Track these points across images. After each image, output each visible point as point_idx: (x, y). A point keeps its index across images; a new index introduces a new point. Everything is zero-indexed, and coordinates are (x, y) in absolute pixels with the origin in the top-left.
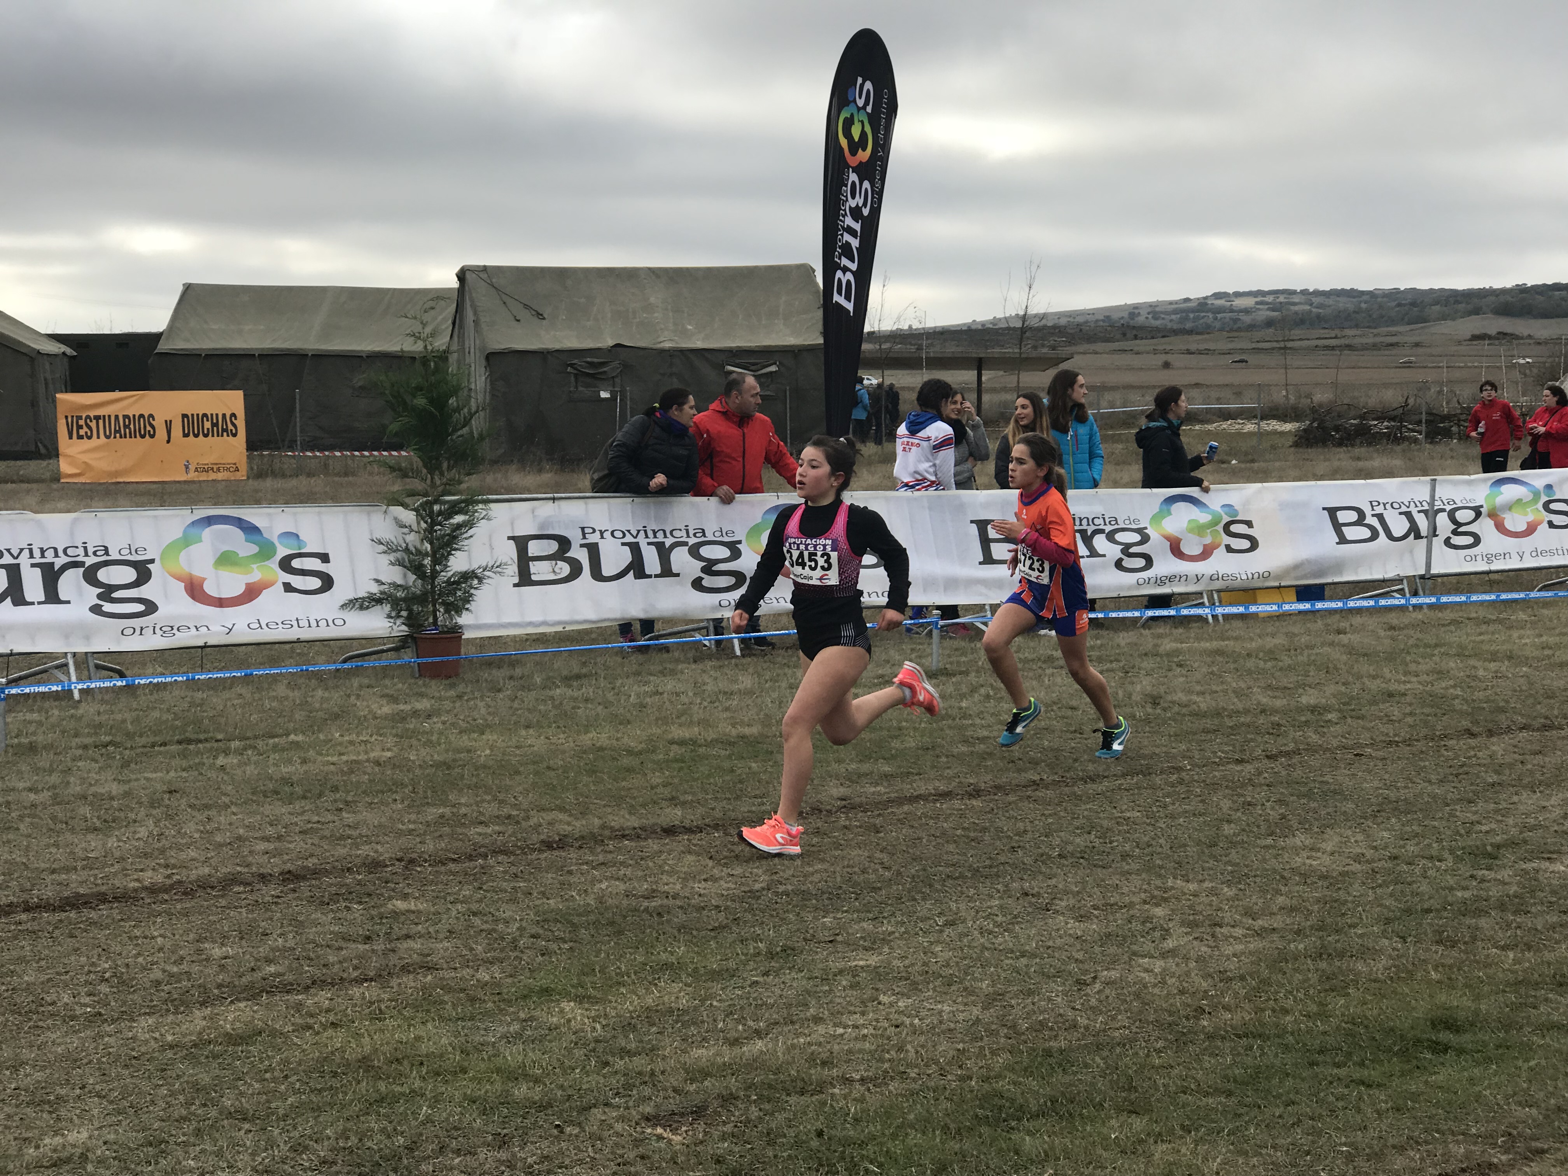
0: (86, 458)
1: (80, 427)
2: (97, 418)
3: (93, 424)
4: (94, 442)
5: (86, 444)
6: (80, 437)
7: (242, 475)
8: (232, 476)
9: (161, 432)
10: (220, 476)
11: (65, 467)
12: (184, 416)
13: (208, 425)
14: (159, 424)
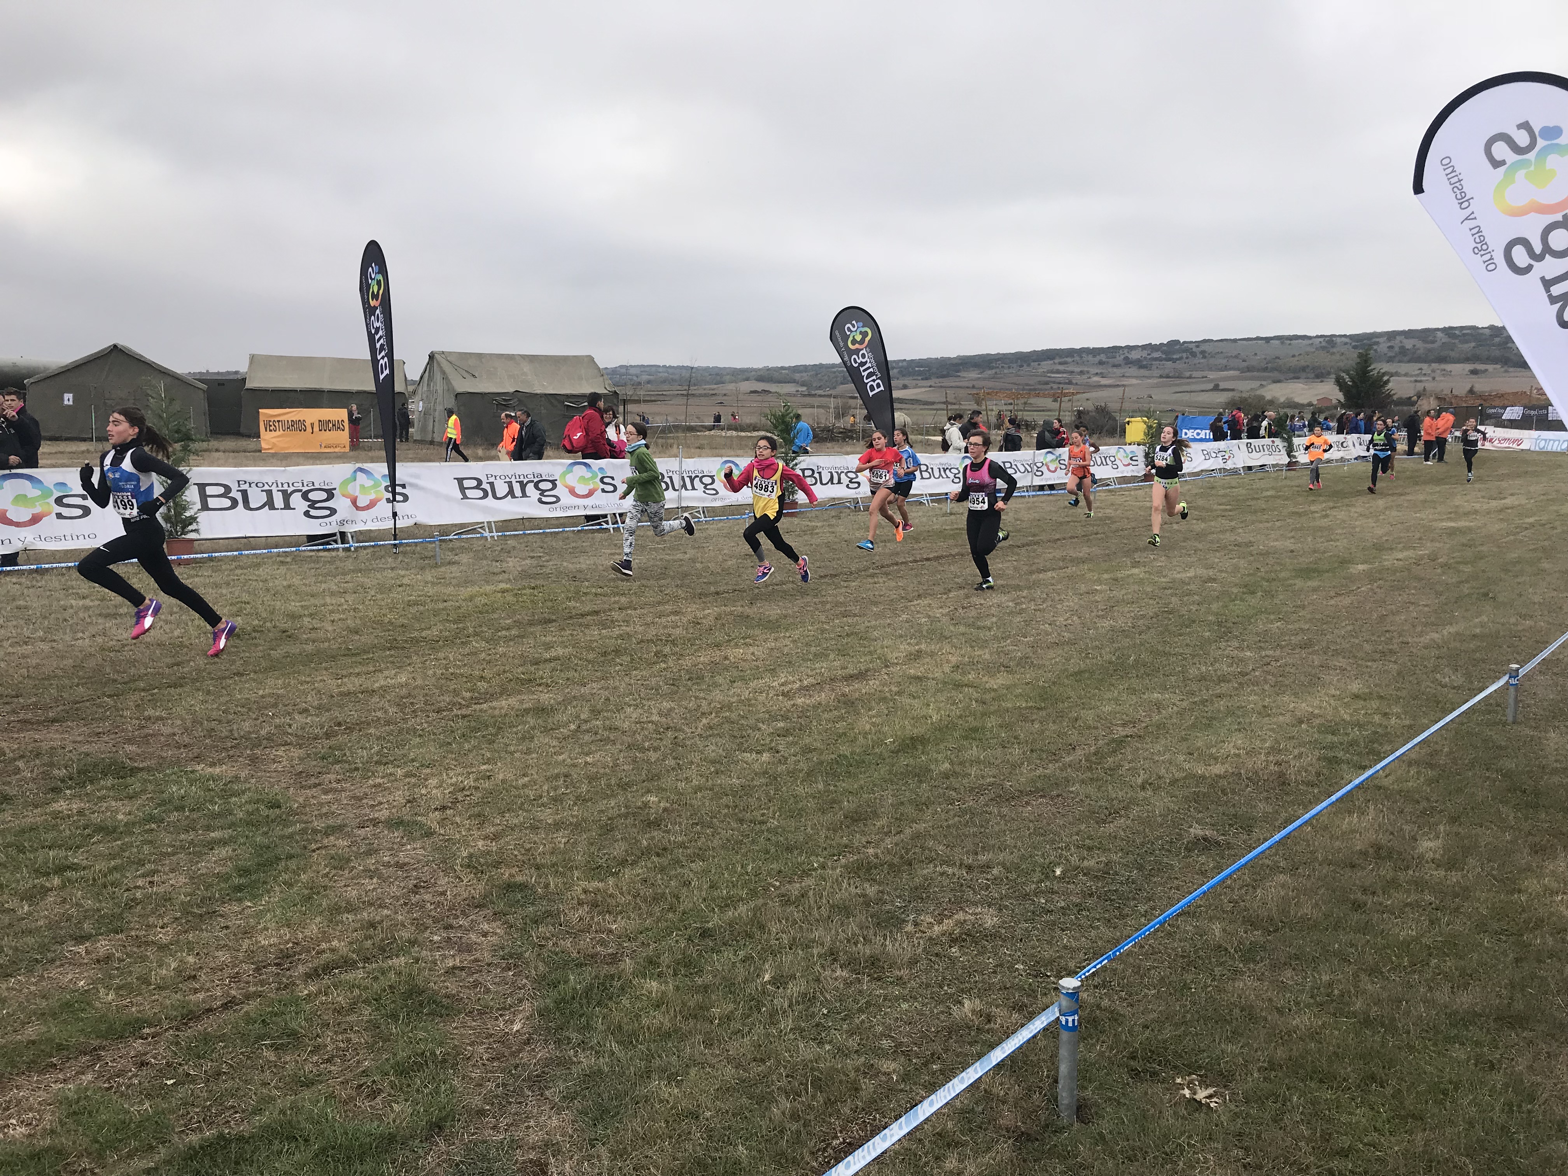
0: (274, 440)
1: (270, 426)
2: (279, 421)
3: (277, 424)
4: (278, 433)
5: (273, 434)
6: (270, 431)
7: (347, 449)
8: (342, 450)
9: (309, 429)
10: (337, 450)
11: (264, 445)
12: (320, 421)
13: (331, 425)
14: (308, 424)
